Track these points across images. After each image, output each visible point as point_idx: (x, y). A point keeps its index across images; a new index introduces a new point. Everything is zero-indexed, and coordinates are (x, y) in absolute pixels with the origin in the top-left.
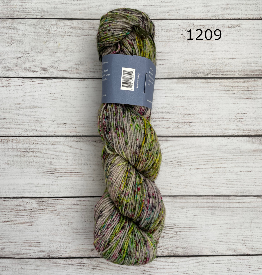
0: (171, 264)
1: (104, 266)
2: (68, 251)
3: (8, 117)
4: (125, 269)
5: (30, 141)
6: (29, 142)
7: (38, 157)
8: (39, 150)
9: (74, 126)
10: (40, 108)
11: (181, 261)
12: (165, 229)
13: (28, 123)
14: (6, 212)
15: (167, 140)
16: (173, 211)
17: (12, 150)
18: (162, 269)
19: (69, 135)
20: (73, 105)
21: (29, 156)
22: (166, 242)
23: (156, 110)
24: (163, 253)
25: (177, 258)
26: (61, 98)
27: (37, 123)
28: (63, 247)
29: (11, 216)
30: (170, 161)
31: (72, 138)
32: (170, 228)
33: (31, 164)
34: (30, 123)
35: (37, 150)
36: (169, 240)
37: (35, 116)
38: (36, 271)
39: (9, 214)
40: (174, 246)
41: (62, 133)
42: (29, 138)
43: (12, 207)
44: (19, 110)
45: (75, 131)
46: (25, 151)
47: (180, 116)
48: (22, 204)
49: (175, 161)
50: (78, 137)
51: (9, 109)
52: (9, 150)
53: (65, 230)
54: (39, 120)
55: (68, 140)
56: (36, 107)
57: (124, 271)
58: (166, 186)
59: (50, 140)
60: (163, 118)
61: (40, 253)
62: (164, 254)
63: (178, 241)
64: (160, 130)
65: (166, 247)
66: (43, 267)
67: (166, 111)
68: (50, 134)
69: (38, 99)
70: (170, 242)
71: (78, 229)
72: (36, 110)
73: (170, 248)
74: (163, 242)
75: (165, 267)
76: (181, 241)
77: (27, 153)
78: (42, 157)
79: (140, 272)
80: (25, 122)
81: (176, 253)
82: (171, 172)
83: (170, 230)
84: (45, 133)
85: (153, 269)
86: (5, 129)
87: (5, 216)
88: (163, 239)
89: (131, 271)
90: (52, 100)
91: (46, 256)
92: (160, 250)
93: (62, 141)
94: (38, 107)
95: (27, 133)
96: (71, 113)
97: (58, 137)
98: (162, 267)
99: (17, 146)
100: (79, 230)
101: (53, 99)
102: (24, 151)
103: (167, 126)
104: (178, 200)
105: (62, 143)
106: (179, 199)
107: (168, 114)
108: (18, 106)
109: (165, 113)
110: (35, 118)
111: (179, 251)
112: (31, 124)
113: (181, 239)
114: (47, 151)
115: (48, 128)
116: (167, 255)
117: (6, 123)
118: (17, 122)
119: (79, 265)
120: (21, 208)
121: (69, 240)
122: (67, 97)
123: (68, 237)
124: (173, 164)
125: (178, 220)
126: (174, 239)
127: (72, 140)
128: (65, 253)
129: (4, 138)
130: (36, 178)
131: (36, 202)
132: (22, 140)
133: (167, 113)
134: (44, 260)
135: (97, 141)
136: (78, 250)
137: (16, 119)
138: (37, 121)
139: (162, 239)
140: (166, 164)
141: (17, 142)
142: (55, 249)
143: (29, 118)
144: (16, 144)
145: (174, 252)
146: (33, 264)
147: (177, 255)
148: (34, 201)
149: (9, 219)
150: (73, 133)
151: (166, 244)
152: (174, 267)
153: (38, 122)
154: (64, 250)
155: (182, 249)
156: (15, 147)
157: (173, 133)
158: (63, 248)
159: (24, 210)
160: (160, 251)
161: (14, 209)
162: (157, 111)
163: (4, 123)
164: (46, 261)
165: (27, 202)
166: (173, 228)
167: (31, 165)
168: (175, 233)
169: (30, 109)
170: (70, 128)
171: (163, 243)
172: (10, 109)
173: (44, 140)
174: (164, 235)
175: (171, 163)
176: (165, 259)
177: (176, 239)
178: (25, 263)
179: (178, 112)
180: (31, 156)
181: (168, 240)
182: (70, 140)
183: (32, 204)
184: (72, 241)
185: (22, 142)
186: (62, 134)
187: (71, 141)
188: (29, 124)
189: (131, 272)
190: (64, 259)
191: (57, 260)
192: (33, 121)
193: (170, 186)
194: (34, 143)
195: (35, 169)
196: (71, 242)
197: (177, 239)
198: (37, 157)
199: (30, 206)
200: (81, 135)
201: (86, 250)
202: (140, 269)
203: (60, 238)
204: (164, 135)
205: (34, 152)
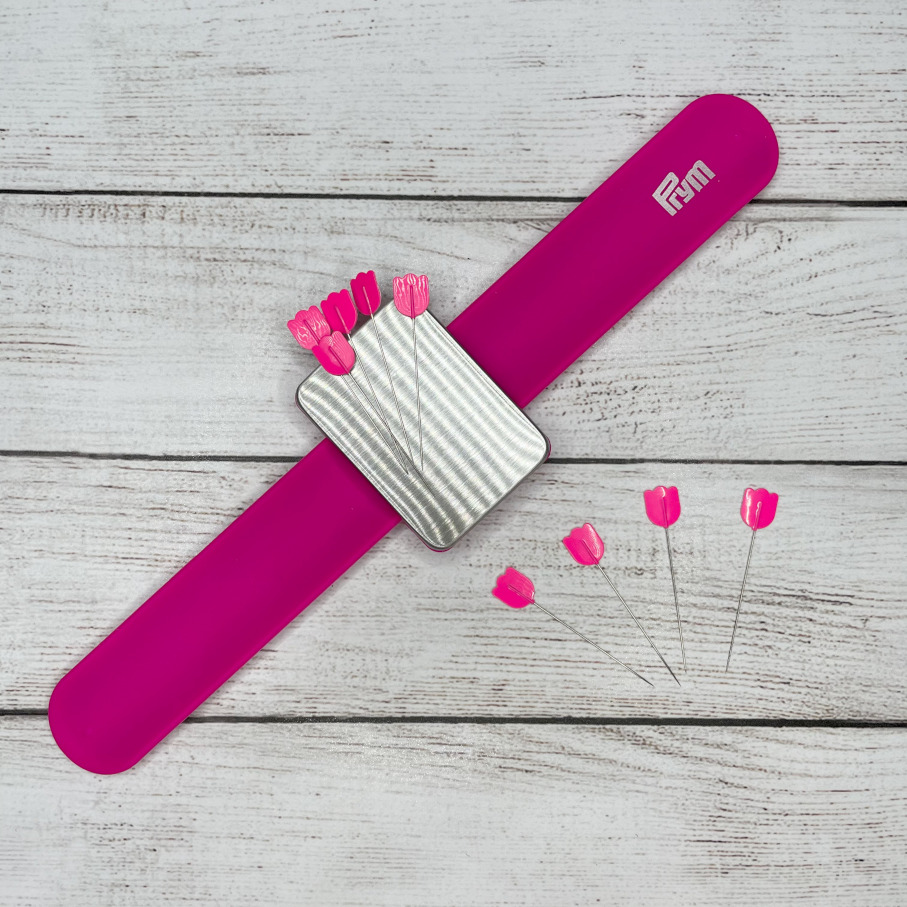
0: (840, 755)
1: (550, 759)
2: (394, 688)
3: (144, 112)
4: (639, 773)
5: (239, 213)
6: (234, 220)
7: (270, 287)
8: (275, 257)
9: (424, 152)
10: (280, 72)
11: (884, 743)
12: (815, 604)
13: (230, 140)
14: (134, 519)
15: (828, 220)
16: (852, 527)
17: (160, 253)
18: (800, 775)
19: (402, 193)
20: (422, 62)
21: (233, 279)
22: (820, 660)
23: (782, 88)
24: (806, 710)
25: (866, 731)
26: (372, 32)
27: (267, 138)
28: (373, 674)
29: (152, 534)
30: (841, 310)
31: (417, 207)
32: (835, 603)
33: (239, 312)
34: (237, 139)
35: (265, 256)
36: (831, 653)
37: (258, 110)
38: (254, 775)
39: (144, 525)
40: (851, 679)
41: (373, 184)
42: (232, 205)
43: (160, 498)
44: (190, 81)
45: (430, 178)
46: (215, 260)
47: (887, 114)
48: (200, 483)
49: (863, 309)
50: (441, 203)
51: (149, 77)
52: (150, 251)
53: (381, 599)
54: (278, 124)
55: (397, 214)
56: (263, 71)
57: (634, 782)
58: (822, 420)
59: (323, 215)
60: (814, 122)
61: (277, 698)
62: (810, 714)
63: (872, 656)
64: (800, 172)
65: (819, 681)
66: (287, 756)
67: (829, 89)
68: (322, 188)
69: (274, 33)
70: (839, 662)
71: (436, 594)
72: (265, 80)
73: (835, 689)
74: (804, 661)
75: (813, 770)
76: (883, 658)
77: (224, 268)
78: (290, 287)
79: (704, 788)
80: (219, 133)
81: (864, 708)
82: (843, 360)
83: (837, 608)
84: (299, 183)
85: (761, 774)
86: (134, 163)
87: (127, 534)
88: (804, 647)
89: (665, 782)
90: (335, 38)
91: (302, 710)
92: (793, 696)
93: (372, 219)
94: (271, 70)
95: (225, 182)
96: (412, 99)
97: (355, 202)
98: (798, 768)
99: (181, 236)
100: (441, 600)
101: (335, 34)
102: (210, 256)
103: (832, 159)
104: (872, 479)
105: (372, 226)
106: (879, 476)
107: (834, 105)
108: (191, 62)
109: (824, 99)
110: (262, 117)
111: (876, 700)
112: (242, 142)
113: (886, 650)
114: (310, 259)
115: (312, 163)
116: (822, 715)
117: (138, 136)
118: (183, 133)
119: (443, 749)
120: (197, 500)
121: (400, 641)
122: (397, 26)
123: (394, 628)
124: (853, 326)
125: (871, 568)
126: (855, 647)
127: (416, 215)
128: (381, 697)
129: (126, 199)
130: (262, 376)
131: (262, 475)
132: (203, 212)
133: (830, 98)
134: (289, 725)
135: (522, 220)
136: (437, 688)
137: (182, 122)
138: (267, 131)
139: (801, 648)
140: (824, 325)
141: (182, 219)
142: (340, 680)
143: (234, 118)
144: (178, 228)
145: (855, 703)
146: (241, 745)
147: (868, 718)
148: (253, 472)
149: (144, 550)
150: (418, 184)
151: (820, 671)
152: (852, 769)
153: (273, 133)
154: (377, 683)
155: (890, 694)
156: (175, 241)
157: (856, 186)
158: (375, 678)
159: (210, 511)
160: (790, 700)
161: (168, 506)
162: (788, 88)
163: (129, 136)
164: (299, 730)
165: (223, 478)
166: (850, 600)
167: (240, 317)
168: (859, 624)
169: (240, 79)
170: (408, 163)
171: (807, 666)
172: (156, 76)
173: (298, 213)
174: (809, 632)
175: (847, 318)
176: (812, 734)
177: (862, 648)
178: (207, 741)
179: (878, 96)
180: (242, 281)
181: (825, 651)
182: (405, 214)
183: (245, 486)
184: (412, 644)
185: (204, 220)
186: (371, 189)
187: (412, 219)
188: (233, 144)
189: (664, 786)
190: (379, 726)
191: (347, 727)
192: (250, 130)
193: (841, 420)
194: (253, 226)
195: (258, 337)
196: (408, 651)
197: (868, 648)
198: (266, 284)
199: (235, 493)
200: (456, 193)
201: (470, 686)
202: (704, 775)
203: (362, 632)
204: (818, 198)
205: (256, 265)
